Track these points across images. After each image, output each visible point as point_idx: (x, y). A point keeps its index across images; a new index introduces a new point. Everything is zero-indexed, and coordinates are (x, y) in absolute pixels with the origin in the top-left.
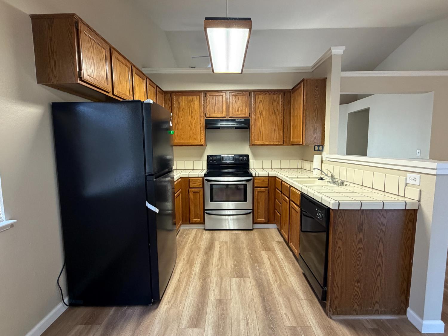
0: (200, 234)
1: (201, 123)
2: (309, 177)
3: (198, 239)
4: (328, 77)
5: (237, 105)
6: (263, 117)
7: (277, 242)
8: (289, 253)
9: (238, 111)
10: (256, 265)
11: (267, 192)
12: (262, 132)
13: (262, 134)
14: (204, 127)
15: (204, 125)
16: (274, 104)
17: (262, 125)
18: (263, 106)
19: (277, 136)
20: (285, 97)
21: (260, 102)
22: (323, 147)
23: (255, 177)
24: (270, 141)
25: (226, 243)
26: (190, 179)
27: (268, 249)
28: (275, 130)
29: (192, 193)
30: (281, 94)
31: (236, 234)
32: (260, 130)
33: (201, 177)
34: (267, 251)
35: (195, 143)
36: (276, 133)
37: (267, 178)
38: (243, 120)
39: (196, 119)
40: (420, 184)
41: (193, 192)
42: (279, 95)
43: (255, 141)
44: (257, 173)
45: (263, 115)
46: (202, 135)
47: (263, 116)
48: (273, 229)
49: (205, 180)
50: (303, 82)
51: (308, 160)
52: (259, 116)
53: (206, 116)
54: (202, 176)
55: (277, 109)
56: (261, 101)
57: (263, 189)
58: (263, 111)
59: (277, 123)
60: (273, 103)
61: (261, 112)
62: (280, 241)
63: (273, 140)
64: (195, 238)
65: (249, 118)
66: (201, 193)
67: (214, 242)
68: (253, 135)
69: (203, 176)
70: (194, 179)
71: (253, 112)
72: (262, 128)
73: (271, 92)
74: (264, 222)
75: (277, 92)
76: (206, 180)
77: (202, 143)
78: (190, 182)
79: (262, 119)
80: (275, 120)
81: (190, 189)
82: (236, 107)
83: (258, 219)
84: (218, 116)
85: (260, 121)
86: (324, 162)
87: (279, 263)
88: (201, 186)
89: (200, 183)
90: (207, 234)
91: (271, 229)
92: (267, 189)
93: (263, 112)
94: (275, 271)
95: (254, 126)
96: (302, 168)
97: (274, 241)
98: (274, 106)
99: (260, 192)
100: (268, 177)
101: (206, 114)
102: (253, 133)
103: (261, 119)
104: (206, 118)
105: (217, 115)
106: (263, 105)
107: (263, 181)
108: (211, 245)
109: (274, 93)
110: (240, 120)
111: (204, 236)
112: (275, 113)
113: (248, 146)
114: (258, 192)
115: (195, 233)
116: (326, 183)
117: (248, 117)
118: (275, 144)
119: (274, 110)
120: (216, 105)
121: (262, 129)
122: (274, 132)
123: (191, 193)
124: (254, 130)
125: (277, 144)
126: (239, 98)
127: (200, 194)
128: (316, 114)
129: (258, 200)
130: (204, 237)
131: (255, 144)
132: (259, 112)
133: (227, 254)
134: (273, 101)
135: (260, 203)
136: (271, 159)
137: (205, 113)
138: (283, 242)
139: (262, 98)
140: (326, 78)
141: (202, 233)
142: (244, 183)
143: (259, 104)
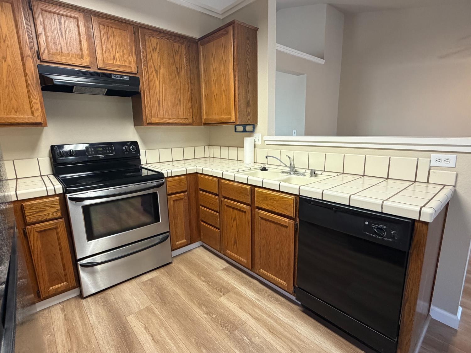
0: (76, 312)
1: (27, 71)
2: (251, 169)
3: (80, 330)
4: (259, 28)
5: (112, 47)
6: (161, 77)
7: (222, 270)
8: (254, 284)
9: (114, 59)
10: (237, 332)
11: (186, 198)
12: (161, 102)
13: (161, 106)
14: (37, 82)
15: (36, 77)
16: (176, 59)
17: (161, 89)
18: (159, 58)
19: (183, 111)
20: (190, 48)
21: (153, 50)
22: (254, 126)
23: (168, 177)
24: (175, 118)
25: (148, 309)
26: (24, 204)
27: (224, 290)
28: (180, 101)
29: (36, 234)
30: (185, 43)
31: (151, 280)
32: (159, 99)
33: (56, 195)
34: (227, 295)
35: (19, 118)
36: (182, 105)
37: (185, 177)
38: (126, 78)
39: (8, 59)
40: (455, 166)
41: (37, 232)
42: (182, 44)
43: (152, 118)
44: (169, 171)
45: (161, 73)
46: (34, 101)
47: (161, 75)
48: (197, 249)
49: (68, 200)
50: (232, 26)
51: (221, 145)
52: (155, 75)
53: (39, 58)
54: (57, 193)
55: (181, 66)
56: (156, 49)
57: (180, 194)
58: (160, 66)
59: (182, 89)
60: (174, 56)
61: (156, 68)
62: (224, 267)
63: (179, 116)
64: (70, 332)
65: (136, 76)
66: (62, 230)
67: (124, 319)
68: (147, 106)
69: (62, 192)
70: (37, 201)
71: (144, 66)
72: (161, 95)
73: (169, 37)
74: (186, 243)
75: (179, 39)
76: (71, 199)
77: (39, 120)
78: (26, 212)
79: (160, 81)
80: (179, 84)
81: (29, 227)
82: (111, 49)
83: (177, 243)
84: (71, 62)
85: (157, 83)
86: (257, 146)
87: (260, 308)
88: (59, 214)
89: (55, 210)
90: (93, 307)
91: (194, 250)
92: (186, 193)
93: (160, 68)
94: (272, 330)
95: (148, 91)
96: (209, 157)
97: (218, 270)
98: (176, 61)
99: (177, 200)
100: (186, 174)
101: (38, 52)
102: (148, 103)
103: (158, 79)
104: (41, 61)
105: (68, 60)
106: (158, 56)
107: (180, 182)
108: (122, 333)
109: (175, 39)
110: (121, 77)
111: (91, 313)
112: (178, 73)
113: (133, 126)
114: (174, 201)
115: (62, 316)
116: (280, 174)
117: (136, 74)
118: (182, 122)
119: (177, 68)
120: (62, 36)
121: (161, 97)
122: (179, 103)
123: (32, 236)
124: (149, 99)
125: (185, 122)
126: (115, 34)
127: (59, 230)
128: (248, 78)
129: (174, 213)
130: (93, 319)
131: (153, 122)
132: (155, 67)
133: (172, 338)
134: (174, 52)
135: (177, 217)
136: (171, 147)
137: (36, 49)
138: (228, 266)
139: (157, 43)
140: (258, 29)
141: (80, 308)
142: (151, 191)
143: (152, 52)
